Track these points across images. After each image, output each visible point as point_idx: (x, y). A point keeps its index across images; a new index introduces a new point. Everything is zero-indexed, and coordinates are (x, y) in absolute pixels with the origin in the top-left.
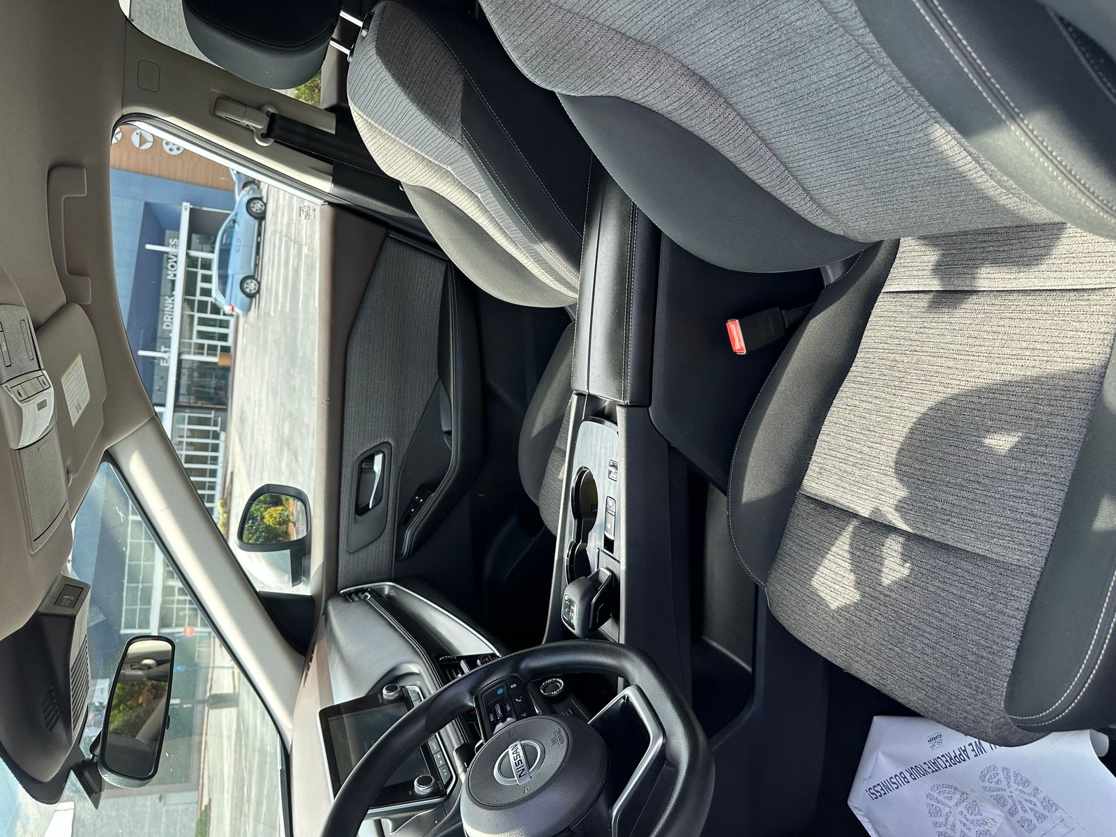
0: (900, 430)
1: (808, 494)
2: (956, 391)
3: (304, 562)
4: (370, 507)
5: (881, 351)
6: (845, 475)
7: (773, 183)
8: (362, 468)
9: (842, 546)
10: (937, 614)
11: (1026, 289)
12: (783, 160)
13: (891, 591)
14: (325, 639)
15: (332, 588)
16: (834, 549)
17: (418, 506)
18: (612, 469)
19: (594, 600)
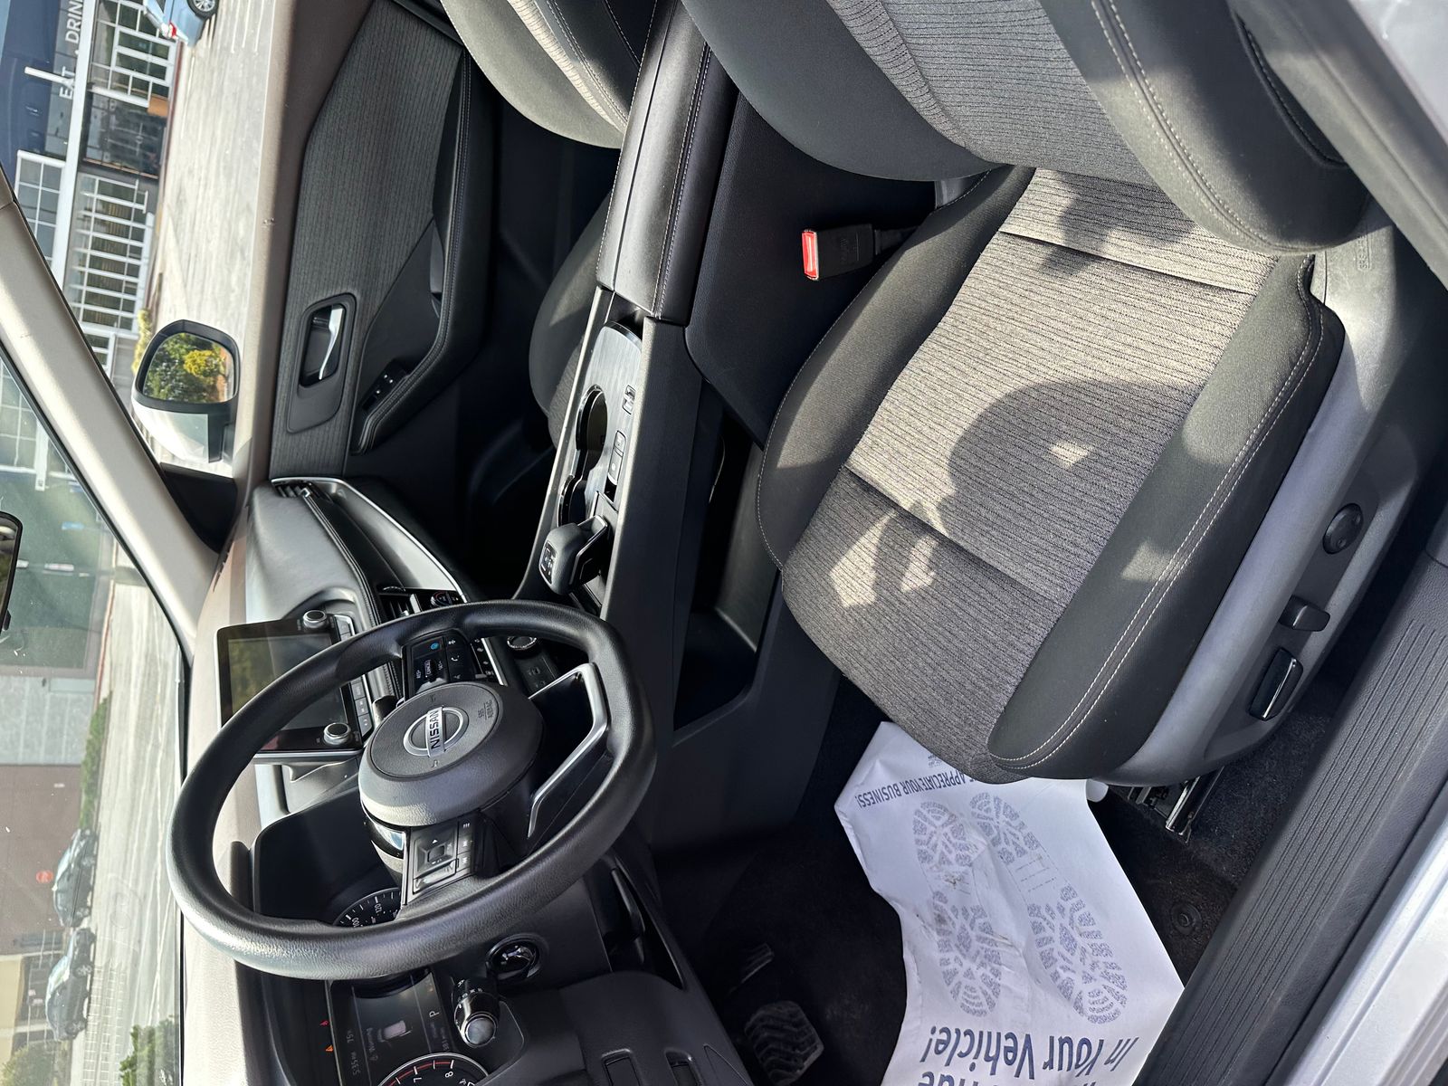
0: (969, 413)
1: (852, 470)
2: (1040, 381)
3: (227, 432)
4: (320, 378)
5: (977, 309)
6: (897, 455)
7: (885, 57)
8: (312, 323)
9: (870, 540)
10: (948, 633)
11: (1153, 269)
12: (901, 30)
13: (908, 599)
14: (245, 538)
15: (262, 472)
16: (862, 540)
17: (386, 388)
18: (629, 398)
19: (581, 553)
